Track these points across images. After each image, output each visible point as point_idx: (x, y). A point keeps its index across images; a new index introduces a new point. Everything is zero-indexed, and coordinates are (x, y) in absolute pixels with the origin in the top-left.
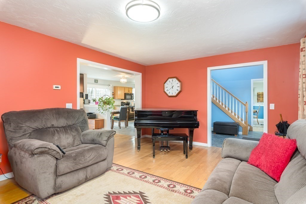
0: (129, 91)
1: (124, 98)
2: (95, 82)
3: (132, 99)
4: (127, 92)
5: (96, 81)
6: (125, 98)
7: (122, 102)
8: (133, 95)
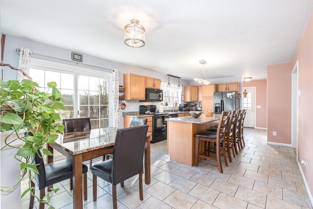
0: (154, 85)
1: (144, 99)
2: (73, 59)
3: (160, 101)
4: (150, 86)
5: (76, 57)
6: (146, 97)
7: (141, 106)
8: (161, 94)
